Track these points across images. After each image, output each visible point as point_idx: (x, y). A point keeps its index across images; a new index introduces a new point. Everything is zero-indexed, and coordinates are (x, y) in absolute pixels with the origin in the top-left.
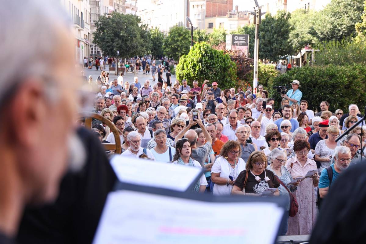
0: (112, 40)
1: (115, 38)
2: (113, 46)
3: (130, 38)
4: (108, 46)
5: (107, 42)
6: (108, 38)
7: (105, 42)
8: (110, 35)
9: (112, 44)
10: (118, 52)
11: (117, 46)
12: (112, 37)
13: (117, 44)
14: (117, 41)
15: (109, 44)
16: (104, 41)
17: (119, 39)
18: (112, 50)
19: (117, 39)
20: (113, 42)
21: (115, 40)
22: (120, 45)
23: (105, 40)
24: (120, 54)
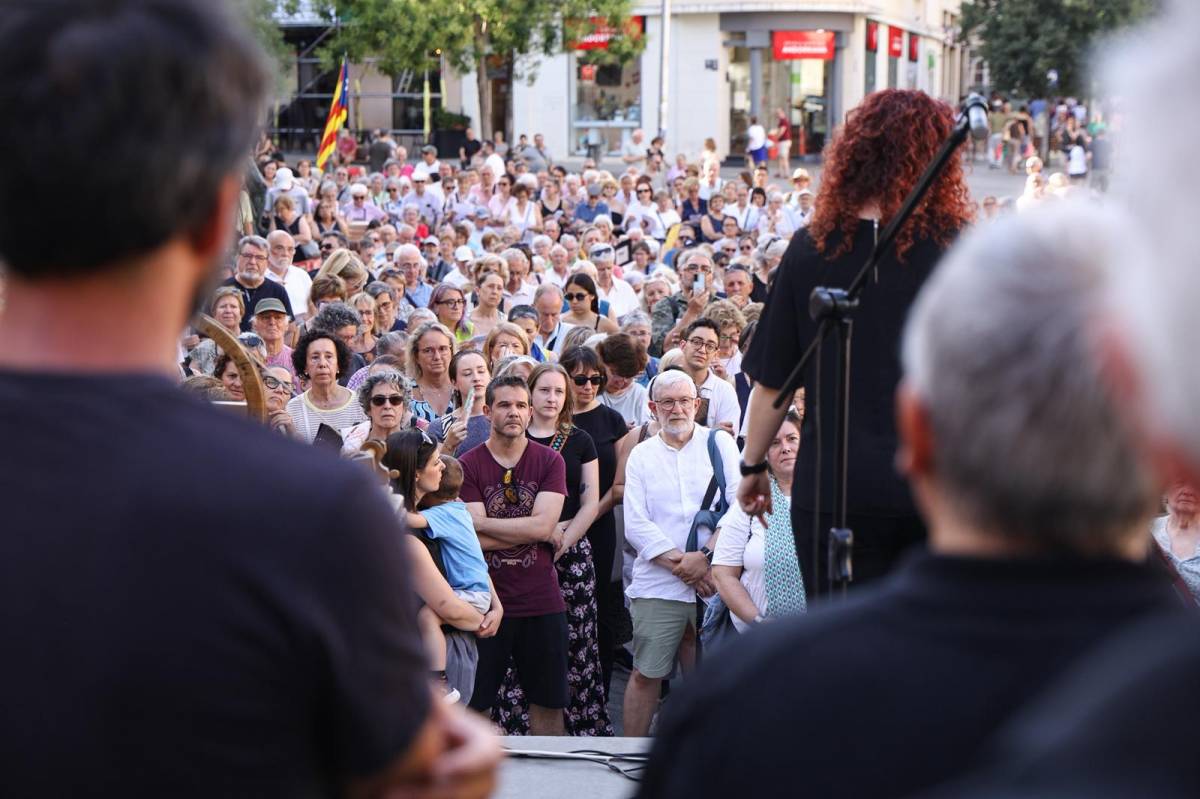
0: (1032, 31)
1: (1043, 21)
2: (1036, 55)
3: (1104, 16)
4: (1015, 55)
5: (1011, 38)
6: (1015, 19)
7: (1001, 40)
8: (1022, 8)
9: (1029, 45)
10: (1053, 76)
11: (1051, 51)
12: (1029, 18)
13: (1050, 45)
14: (1047, 33)
15: (1016, 45)
16: (997, 36)
17: (1056, 24)
18: (1027, 68)
19: (1050, 24)
20: (1035, 37)
21: (1041, 29)
22: (1060, 47)
23: (1002, 31)
24: (1060, 81)
